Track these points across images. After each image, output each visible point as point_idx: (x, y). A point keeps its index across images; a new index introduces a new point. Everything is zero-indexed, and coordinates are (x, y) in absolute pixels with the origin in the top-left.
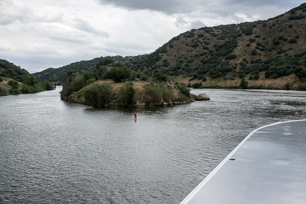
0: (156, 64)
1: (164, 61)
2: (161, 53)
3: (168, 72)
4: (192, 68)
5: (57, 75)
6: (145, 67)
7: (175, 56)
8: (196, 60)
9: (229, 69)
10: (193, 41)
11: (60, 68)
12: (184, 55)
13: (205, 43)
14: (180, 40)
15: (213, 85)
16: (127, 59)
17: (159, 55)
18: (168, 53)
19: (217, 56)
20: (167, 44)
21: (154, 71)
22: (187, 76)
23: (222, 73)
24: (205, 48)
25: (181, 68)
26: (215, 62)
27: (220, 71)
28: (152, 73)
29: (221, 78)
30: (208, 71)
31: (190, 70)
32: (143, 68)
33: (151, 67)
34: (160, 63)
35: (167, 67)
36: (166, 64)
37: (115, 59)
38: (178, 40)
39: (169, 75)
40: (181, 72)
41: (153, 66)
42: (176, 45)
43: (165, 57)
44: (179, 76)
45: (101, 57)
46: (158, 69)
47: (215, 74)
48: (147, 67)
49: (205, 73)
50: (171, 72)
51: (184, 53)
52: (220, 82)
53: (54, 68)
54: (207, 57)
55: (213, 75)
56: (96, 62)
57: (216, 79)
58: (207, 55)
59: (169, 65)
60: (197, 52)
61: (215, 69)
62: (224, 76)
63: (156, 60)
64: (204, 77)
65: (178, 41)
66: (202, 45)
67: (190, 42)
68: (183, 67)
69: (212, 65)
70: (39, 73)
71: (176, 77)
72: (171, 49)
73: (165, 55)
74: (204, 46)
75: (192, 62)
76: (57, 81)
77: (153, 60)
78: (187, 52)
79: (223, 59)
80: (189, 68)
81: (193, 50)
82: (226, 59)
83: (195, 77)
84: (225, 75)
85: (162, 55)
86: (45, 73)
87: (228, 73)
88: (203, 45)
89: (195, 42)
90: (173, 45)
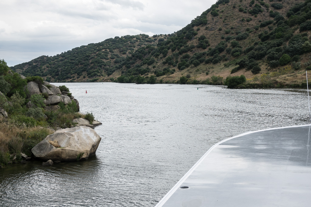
0: (187, 45)
1: (199, 39)
2: (197, 25)
3: (203, 58)
4: (244, 49)
5: (48, 67)
6: (170, 50)
7: (220, 30)
8: (251, 35)
9: (304, 47)
10: (253, 4)
11: (58, 55)
12: (234, 28)
13: (273, 6)
14: (230, 4)
15: (268, 81)
16: (155, 40)
17: (193, 30)
18: (208, 26)
19: (288, 25)
20: (208, 11)
21: (181, 56)
22: (230, 65)
23: (292, 56)
24: (272, 15)
25: (225, 50)
26: (282, 37)
27: (287, 51)
28: (179, 60)
29: (287, 66)
30: (266, 54)
31: (238, 53)
32: (167, 52)
33: (178, 50)
34: (194, 42)
35: (204, 48)
36: (202, 45)
37: (135, 39)
38: (226, 3)
39: (204, 63)
40: (224, 56)
41: (182, 48)
42: (222, 12)
43: (202, 32)
44: (219, 64)
45: (116, 38)
46: (189, 53)
47: (277, 59)
48: (173, 51)
49: (260, 57)
50: (208, 57)
51: (235, 24)
52: (283, 74)
53: (49, 56)
54: (270, 29)
55: (274, 61)
56: (107, 45)
57: (279, 67)
58: (271, 25)
59: (209, 45)
60: (258, 23)
61: (279, 49)
62: (294, 62)
63: (188, 38)
64: (257, 64)
65: (226, 5)
66: (268, 10)
67: (248, 6)
68: (228, 47)
69: (275, 41)
70: (26, 64)
71: (214, 66)
72: (213, 19)
73: (202, 28)
74: (271, 12)
75: (245, 38)
76: (46, 75)
77: (182, 38)
78: (241, 23)
79: (296, 29)
80: (237, 48)
81: (251, 20)
82: (302, 29)
83: (242, 66)
84: (296, 60)
85: (198, 30)
86: (34, 64)
87: (303, 57)
88: (270, 9)
89: (256, 6)
90: (218, 11)
